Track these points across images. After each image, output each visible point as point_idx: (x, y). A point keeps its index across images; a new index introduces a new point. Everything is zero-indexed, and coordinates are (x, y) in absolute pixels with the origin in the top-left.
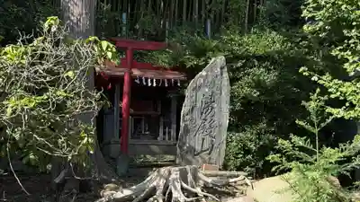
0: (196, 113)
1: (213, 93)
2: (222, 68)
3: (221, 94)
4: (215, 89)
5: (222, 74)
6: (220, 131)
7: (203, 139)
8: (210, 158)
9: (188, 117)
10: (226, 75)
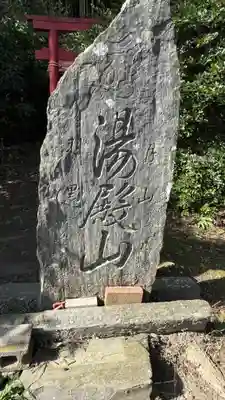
0: (81, 171)
1: (128, 111)
2: (157, 29)
3: (153, 111)
4: (135, 98)
5: (156, 50)
6: (148, 212)
7: (104, 233)
8: (122, 273)
9: (58, 182)
10: (170, 51)
